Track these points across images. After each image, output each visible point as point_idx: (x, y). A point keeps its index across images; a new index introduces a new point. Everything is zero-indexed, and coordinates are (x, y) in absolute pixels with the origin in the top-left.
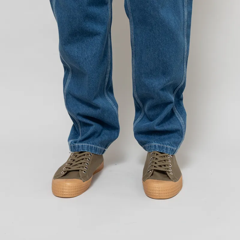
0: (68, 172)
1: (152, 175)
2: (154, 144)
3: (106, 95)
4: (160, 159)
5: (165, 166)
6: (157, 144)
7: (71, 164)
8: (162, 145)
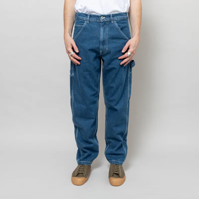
0: (78, 174)
1: (113, 175)
2: (113, 161)
3: (94, 139)
4: (116, 168)
5: (118, 171)
6: (115, 161)
7: (79, 170)
8: (117, 161)
